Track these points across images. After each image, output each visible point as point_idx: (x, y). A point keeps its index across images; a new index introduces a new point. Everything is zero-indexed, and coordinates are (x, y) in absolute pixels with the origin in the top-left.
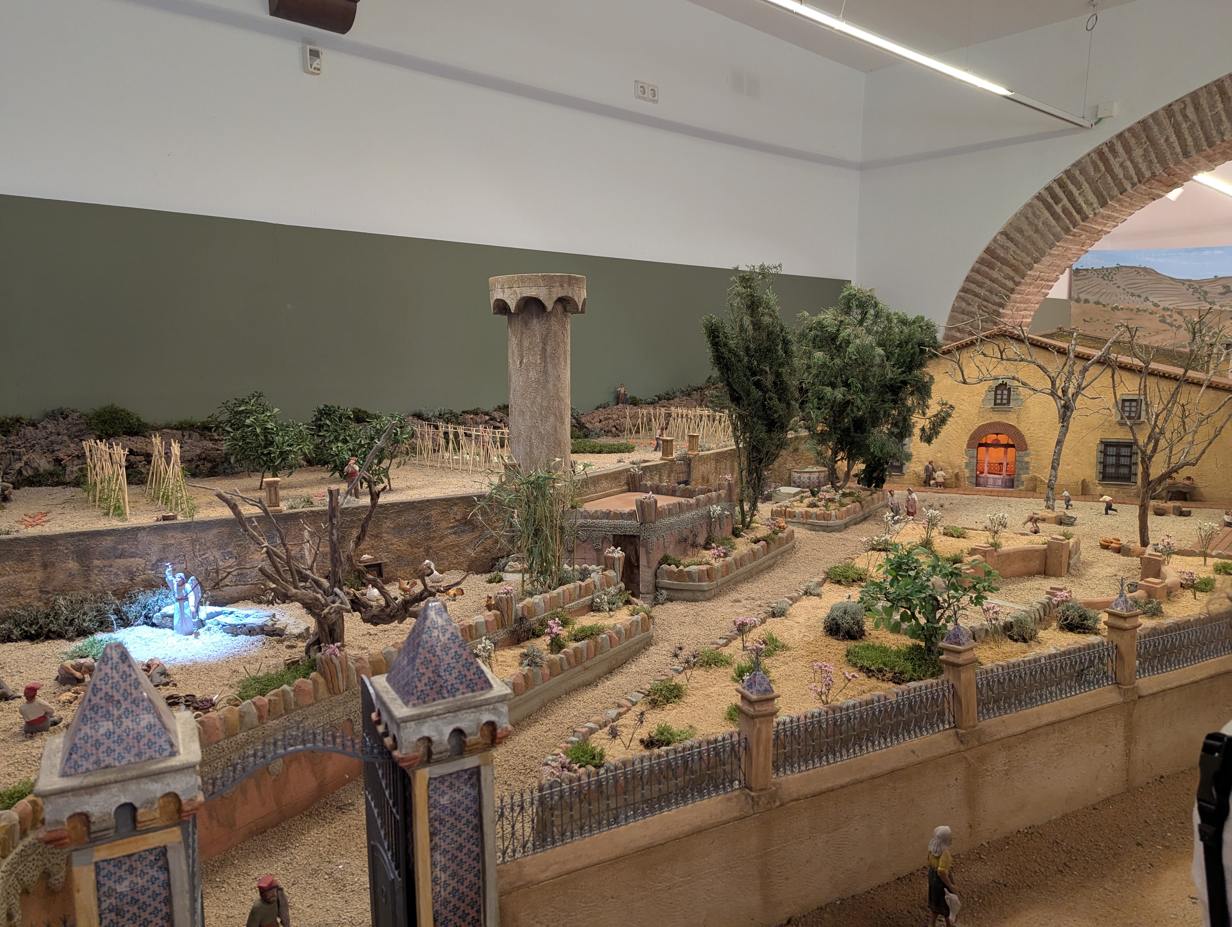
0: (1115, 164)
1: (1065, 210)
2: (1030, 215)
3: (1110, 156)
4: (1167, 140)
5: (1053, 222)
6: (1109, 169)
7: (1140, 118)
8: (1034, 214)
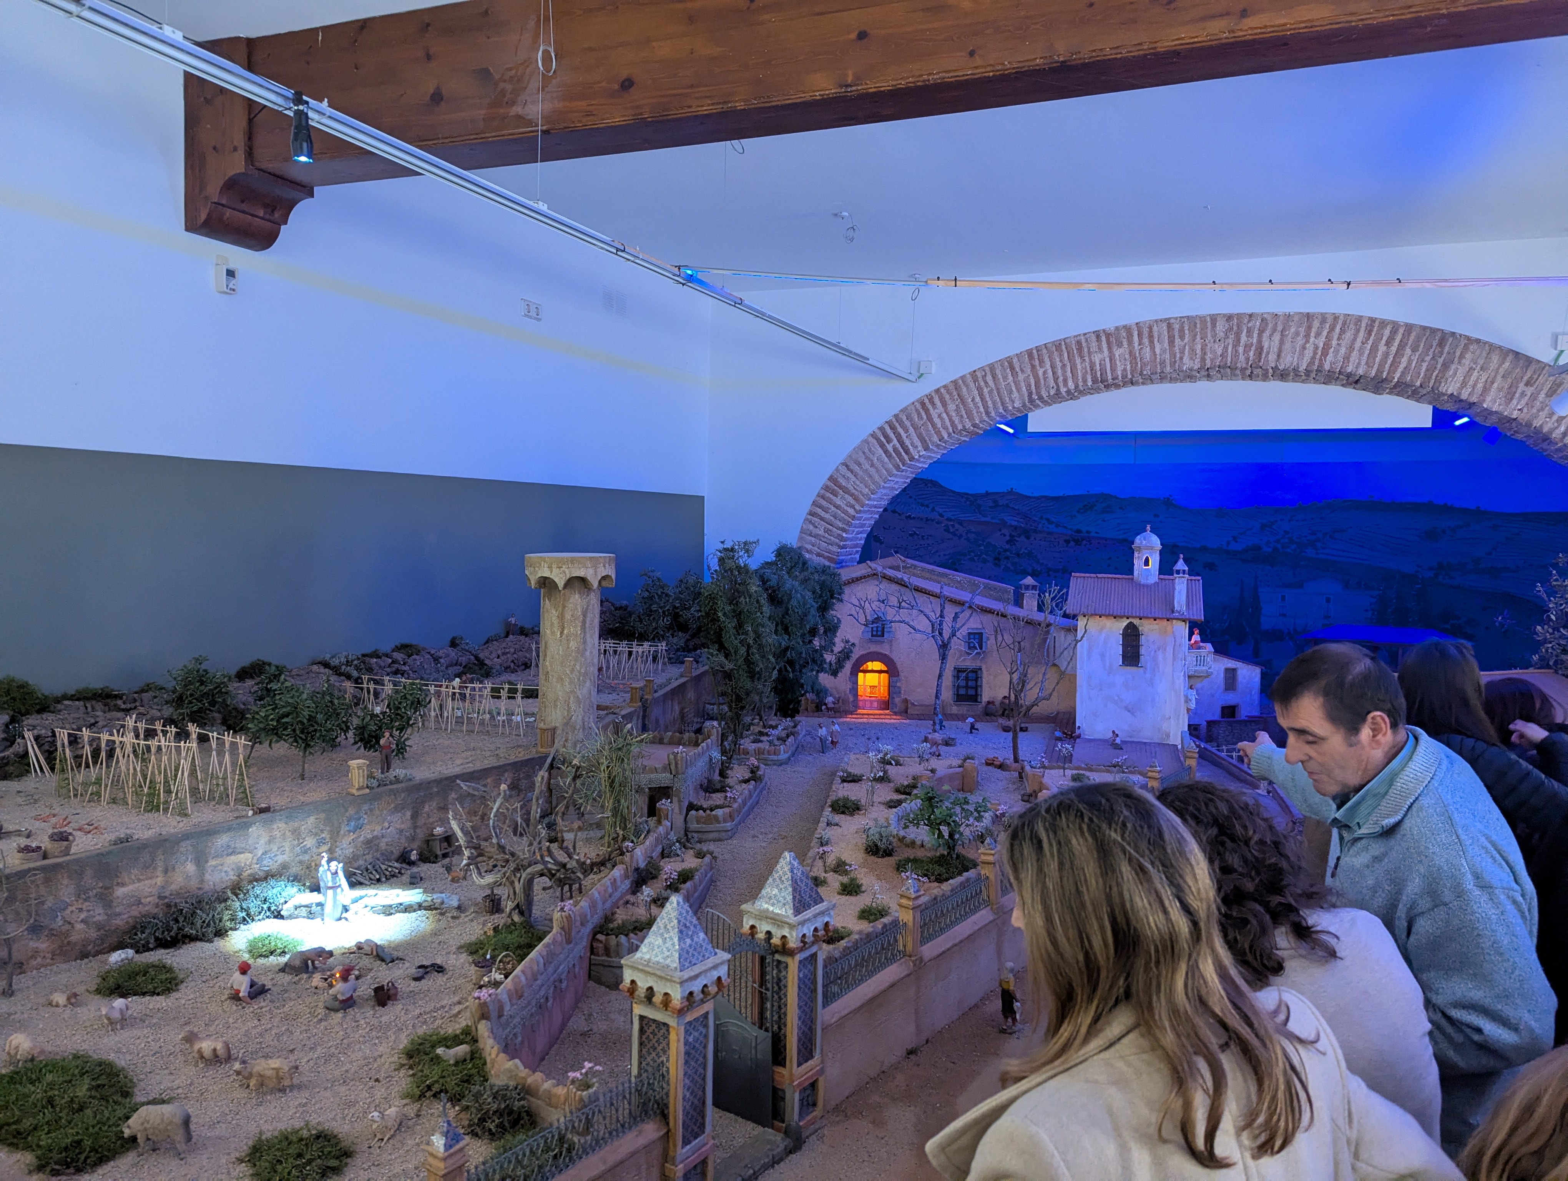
0: (934, 414)
1: (895, 450)
2: (866, 451)
3: (930, 407)
4: (973, 400)
5: (886, 460)
6: (930, 418)
7: (953, 379)
8: (870, 450)
